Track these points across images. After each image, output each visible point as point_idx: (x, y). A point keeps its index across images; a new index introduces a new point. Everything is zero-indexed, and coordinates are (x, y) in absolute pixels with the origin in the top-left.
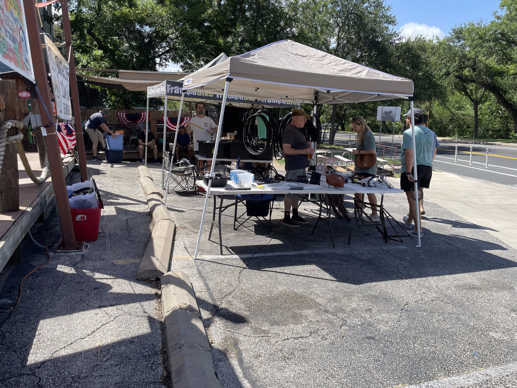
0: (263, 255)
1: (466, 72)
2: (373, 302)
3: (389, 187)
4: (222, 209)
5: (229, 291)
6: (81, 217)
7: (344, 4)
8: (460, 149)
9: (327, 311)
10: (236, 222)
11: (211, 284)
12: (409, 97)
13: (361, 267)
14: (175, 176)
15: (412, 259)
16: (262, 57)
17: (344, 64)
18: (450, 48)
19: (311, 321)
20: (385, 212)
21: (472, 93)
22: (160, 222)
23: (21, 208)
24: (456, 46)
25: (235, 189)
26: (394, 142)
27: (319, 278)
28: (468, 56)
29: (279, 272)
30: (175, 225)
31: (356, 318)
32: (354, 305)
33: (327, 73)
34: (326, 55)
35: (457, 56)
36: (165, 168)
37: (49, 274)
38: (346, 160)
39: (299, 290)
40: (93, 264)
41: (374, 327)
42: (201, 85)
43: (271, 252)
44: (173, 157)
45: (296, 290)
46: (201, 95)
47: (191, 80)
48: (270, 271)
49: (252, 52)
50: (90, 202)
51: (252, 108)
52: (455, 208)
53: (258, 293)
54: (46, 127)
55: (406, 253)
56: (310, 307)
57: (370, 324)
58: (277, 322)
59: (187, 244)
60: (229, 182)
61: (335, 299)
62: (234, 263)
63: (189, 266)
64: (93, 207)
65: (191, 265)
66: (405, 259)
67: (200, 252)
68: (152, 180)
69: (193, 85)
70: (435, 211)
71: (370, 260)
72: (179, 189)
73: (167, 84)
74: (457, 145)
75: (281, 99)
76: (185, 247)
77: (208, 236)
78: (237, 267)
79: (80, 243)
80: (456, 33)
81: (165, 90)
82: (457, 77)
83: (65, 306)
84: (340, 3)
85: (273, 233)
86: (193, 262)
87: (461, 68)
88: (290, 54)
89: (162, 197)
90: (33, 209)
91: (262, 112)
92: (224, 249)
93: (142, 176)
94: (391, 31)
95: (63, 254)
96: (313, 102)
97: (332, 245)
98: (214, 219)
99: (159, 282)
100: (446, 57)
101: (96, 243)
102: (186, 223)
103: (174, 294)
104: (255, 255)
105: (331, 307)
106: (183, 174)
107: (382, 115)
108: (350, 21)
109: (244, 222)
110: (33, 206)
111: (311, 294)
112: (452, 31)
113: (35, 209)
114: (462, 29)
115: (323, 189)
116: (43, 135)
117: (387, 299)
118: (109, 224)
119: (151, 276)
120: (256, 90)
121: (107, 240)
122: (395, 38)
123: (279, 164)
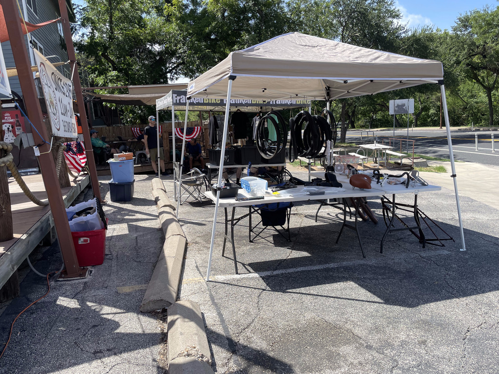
0: (283, 271)
1: (476, 59)
2: (426, 331)
3: (423, 184)
4: (235, 222)
5: (247, 322)
6: (84, 240)
7: (346, 3)
8: (480, 137)
9: (369, 347)
10: (251, 232)
11: (226, 314)
12: (439, 81)
13: (401, 282)
14: (186, 186)
15: (459, 266)
16: (267, 50)
17: (360, 50)
18: (457, 36)
19: (352, 363)
20: (421, 213)
21: (484, 79)
22: (170, 238)
23: (15, 236)
24: (464, 35)
25: (247, 199)
26: (409, 135)
27: (353, 300)
28: (477, 44)
29: (305, 294)
30: (187, 240)
31: (409, 355)
32: (403, 337)
33: (342, 61)
34: (338, 43)
35: (466, 44)
36: (176, 179)
37: (46, 309)
38: (362, 157)
39: (331, 318)
40: (95, 294)
41: (434, 369)
42: (204, 89)
43: (292, 268)
44: (181, 167)
45: (327, 318)
46: (207, 102)
47: (194, 85)
48: (294, 293)
49: (257, 46)
50: (92, 223)
51: (260, 112)
52: (491, 201)
53: (282, 323)
54: (39, 146)
55: (451, 260)
56: (347, 342)
57: (428, 365)
58: (308, 367)
59: (199, 263)
60: (240, 191)
61: (377, 329)
62: (252, 284)
63: (200, 291)
64: (95, 229)
65: (203, 290)
66: (452, 267)
67: (213, 272)
68: (165, 192)
69: (196, 91)
70: (470, 206)
71: (410, 272)
72: (191, 199)
73: (172, 94)
74: (476, 133)
75: (291, 98)
76: (197, 267)
77: (222, 251)
78: (255, 289)
79: (84, 269)
80: (462, 21)
81: (172, 100)
82: (468, 65)
83: (56, 353)
84: (341, 3)
85: (292, 243)
86: (205, 286)
87: (470, 56)
88: (298, 46)
89: (174, 209)
90: (30, 235)
91: (271, 113)
92: (240, 266)
93: (155, 188)
94: (396, 25)
95: (64, 282)
96: (325, 98)
97: (361, 254)
98: (226, 233)
99: (165, 314)
100: (454, 47)
101: (101, 267)
102: (198, 237)
103: (181, 334)
104: (275, 273)
105: (374, 339)
106: (195, 184)
107: (394, 109)
108: (354, 19)
109: (261, 232)
110: (30, 232)
111: (346, 323)
112: (458, 20)
113: (33, 236)
114: (468, 17)
115: (347, 191)
116: (36, 155)
117: (443, 325)
118: (117, 243)
119: (157, 307)
120: (263, 91)
121: (114, 263)
122: (401, 32)
123: (292, 166)
